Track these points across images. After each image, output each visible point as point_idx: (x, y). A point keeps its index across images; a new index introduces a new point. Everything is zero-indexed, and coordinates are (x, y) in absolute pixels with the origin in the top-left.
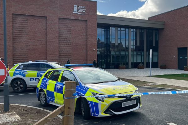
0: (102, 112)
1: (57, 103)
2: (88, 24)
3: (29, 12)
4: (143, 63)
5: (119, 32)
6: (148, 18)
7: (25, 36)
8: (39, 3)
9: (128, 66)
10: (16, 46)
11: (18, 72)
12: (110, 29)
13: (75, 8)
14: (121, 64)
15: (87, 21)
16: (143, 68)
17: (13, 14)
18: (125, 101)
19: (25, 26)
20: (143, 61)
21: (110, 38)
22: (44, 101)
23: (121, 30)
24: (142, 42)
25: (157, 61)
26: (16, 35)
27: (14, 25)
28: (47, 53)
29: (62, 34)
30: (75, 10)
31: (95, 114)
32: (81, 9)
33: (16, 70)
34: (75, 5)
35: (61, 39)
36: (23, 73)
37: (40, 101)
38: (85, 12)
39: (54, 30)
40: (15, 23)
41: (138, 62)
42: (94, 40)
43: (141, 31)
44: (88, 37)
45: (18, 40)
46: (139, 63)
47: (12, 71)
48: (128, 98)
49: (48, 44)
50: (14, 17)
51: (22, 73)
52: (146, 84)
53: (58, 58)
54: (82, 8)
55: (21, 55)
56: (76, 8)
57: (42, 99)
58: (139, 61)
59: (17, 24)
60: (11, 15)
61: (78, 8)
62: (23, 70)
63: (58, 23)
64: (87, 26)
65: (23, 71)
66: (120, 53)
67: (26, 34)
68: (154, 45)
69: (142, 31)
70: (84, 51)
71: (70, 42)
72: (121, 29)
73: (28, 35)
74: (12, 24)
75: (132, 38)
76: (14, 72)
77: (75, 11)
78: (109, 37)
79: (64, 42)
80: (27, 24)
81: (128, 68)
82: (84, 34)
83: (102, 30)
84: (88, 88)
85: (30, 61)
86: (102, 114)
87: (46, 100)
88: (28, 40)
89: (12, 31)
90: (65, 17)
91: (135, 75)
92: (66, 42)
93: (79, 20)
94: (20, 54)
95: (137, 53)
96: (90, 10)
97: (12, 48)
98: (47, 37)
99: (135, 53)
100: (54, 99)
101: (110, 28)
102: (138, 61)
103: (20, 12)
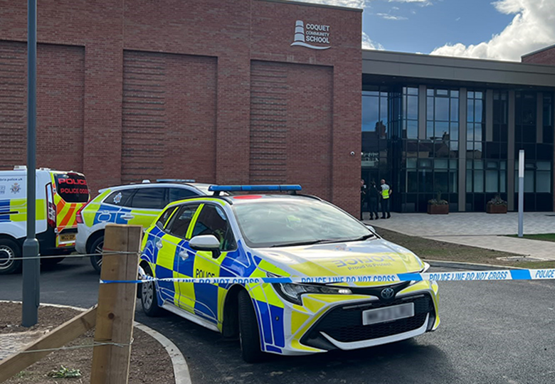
0: (293, 340)
1: (180, 307)
2: (335, 76)
3: (167, 45)
4: (504, 196)
5: (430, 100)
6: (523, 58)
7: (157, 113)
8: (196, 19)
9: (456, 204)
10: (131, 143)
11: (107, 213)
12: (404, 92)
13: (297, 30)
14: (436, 197)
15: (332, 67)
16: (502, 210)
17: (124, 50)
18: (374, 305)
19: (157, 86)
20: (503, 190)
21: (401, 120)
22: (151, 301)
23: (436, 95)
24: (500, 131)
25: (549, 192)
26: (132, 112)
27: (128, 82)
28: (215, 161)
29: (260, 106)
30: (297, 37)
31: (273, 345)
32: (314, 33)
33: (102, 208)
34: (299, 23)
35: (258, 123)
36: (122, 216)
37: (142, 300)
38: (327, 40)
39: (235, 95)
40: (128, 76)
41: (487, 191)
42: (353, 124)
43: (496, 97)
44: (334, 115)
45: (137, 124)
46: (492, 195)
47: (90, 210)
48: (385, 296)
49: (219, 135)
50: (126, 59)
51: (119, 214)
52: (494, 257)
53: (248, 178)
54: (319, 31)
55: (143, 169)
56: (302, 30)
57: (145, 293)
58: (491, 189)
59: (134, 78)
60: (120, 55)
61: (306, 30)
62: (121, 208)
63: (249, 73)
64: (332, 82)
65: (123, 210)
66: (432, 163)
67: (159, 107)
68: (539, 140)
69: (500, 98)
70: (323, 157)
71: (284, 130)
72: (435, 93)
73: (163, 110)
74: (121, 80)
75: (470, 119)
76: (96, 211)
77: (299, 38)
78: (401, 117)
79: (267, 129)
80: (162, 77)
81: (456, 210)
82: (325, 108)
83: (380, 96)
84: (258, 260)
85: (144, 182)
86: (294, 347)
87: (155, 296)
88: (163, 125)
89: (120, 99)
90: (269, 56)
91: (472, 231)
92: (272, 129)
93: (308, 65)
94: (140, 166)
95: (485, 166)
96: (341, 35)
97: (119, 147)
98: (216, 117)
99: (479, 165)
100: (173, 295)
101: (405, 88)
102: (489, 190)
103: (143, 46)
